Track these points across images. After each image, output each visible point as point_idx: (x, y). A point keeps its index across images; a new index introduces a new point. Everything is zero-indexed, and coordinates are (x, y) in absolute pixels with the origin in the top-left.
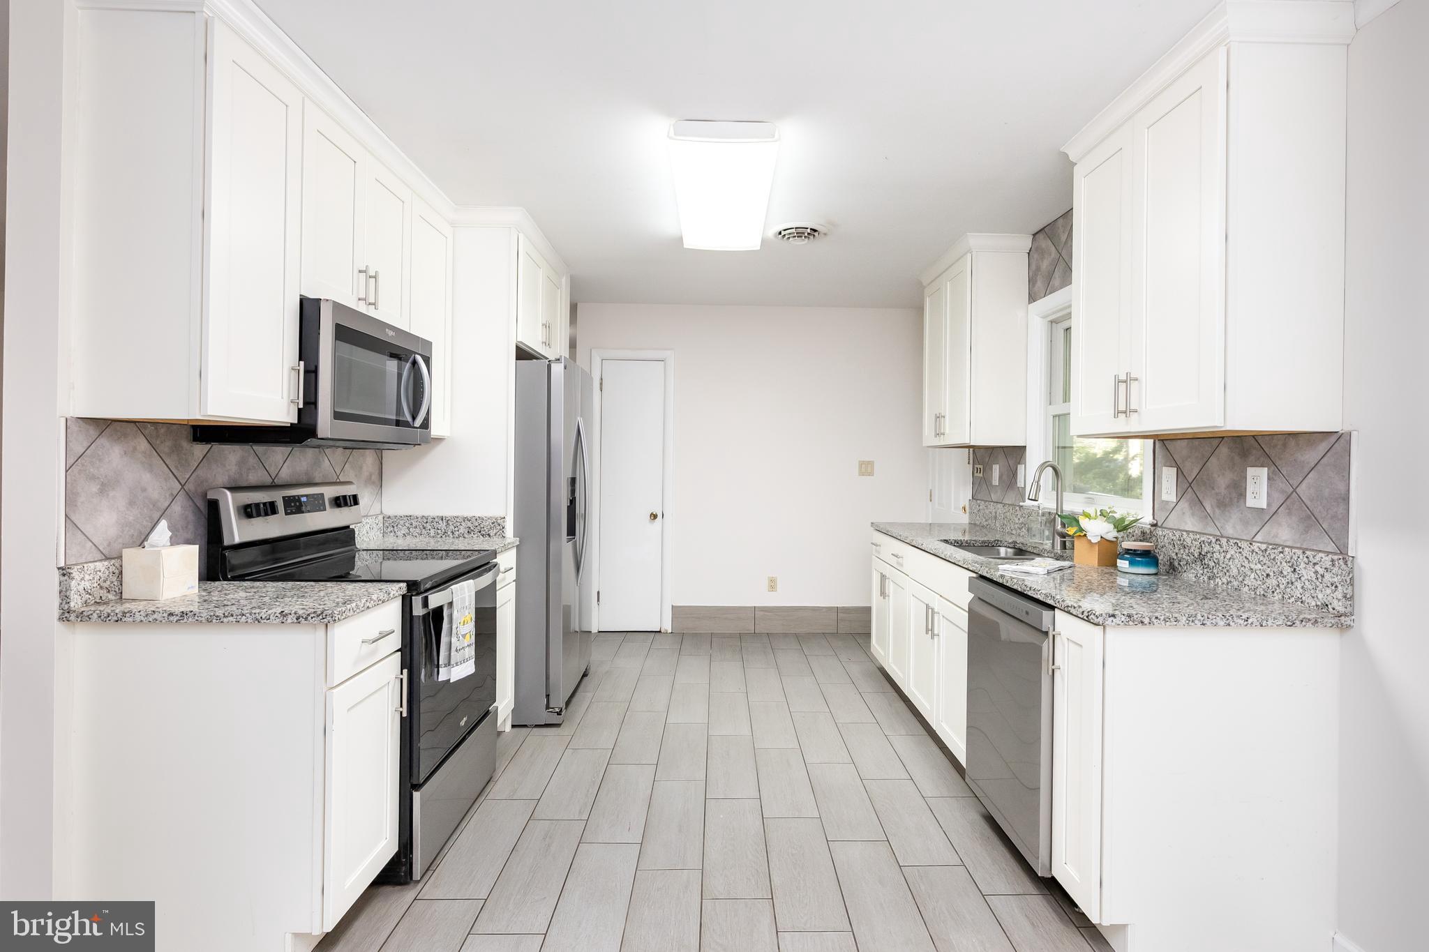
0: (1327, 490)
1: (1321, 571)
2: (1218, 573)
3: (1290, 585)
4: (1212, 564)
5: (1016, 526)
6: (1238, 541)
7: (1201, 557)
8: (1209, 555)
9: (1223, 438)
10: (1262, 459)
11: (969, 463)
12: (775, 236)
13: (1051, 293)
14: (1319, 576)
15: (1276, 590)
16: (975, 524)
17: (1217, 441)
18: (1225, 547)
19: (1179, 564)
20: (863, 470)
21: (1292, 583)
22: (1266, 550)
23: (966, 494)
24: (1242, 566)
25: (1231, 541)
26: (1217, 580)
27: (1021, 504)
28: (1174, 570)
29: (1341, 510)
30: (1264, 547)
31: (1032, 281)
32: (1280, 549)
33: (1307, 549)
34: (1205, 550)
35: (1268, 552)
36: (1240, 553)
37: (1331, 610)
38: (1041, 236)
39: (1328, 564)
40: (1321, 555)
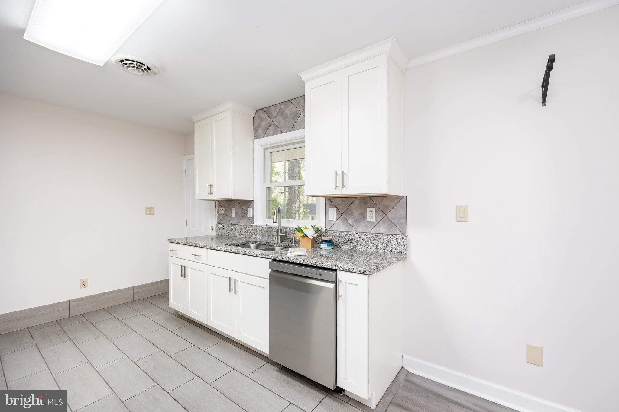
0: (398, 215)
1: (399, 241)
2: (357, 245)
3: (387, 247)
4: (354, 242)
5: (249, 234)
6: (366, 233)
7: (350, 240)
8: (353, 239)
9: (356, 197)
10: (373, 205)
11: (215, 207)
12: (117, 62)
13: (266, 137)
14: (398, 243)
15: (382, 249)
16: (221, 235)
17: (354, 199)
18: (360, 236)
19: (340, 243)
20: (148, 212)
21: (388, 246)
22: (377, 236)
23: (214, 222)
24: (368, 242)
25: (363, 233)
26: (357, 248)
27: (252, 224)
28: (337, 245)
29: (403, 221)
30: (376, 235)
31: (256, 130)
32: (383, 235)
33: (394, 234)
34: (351, 237)
35: (378, 237)
36: (367, 237)
37: (403, 253)
38: (261, 112)
39: (402, 238)
40: (399, 236)
